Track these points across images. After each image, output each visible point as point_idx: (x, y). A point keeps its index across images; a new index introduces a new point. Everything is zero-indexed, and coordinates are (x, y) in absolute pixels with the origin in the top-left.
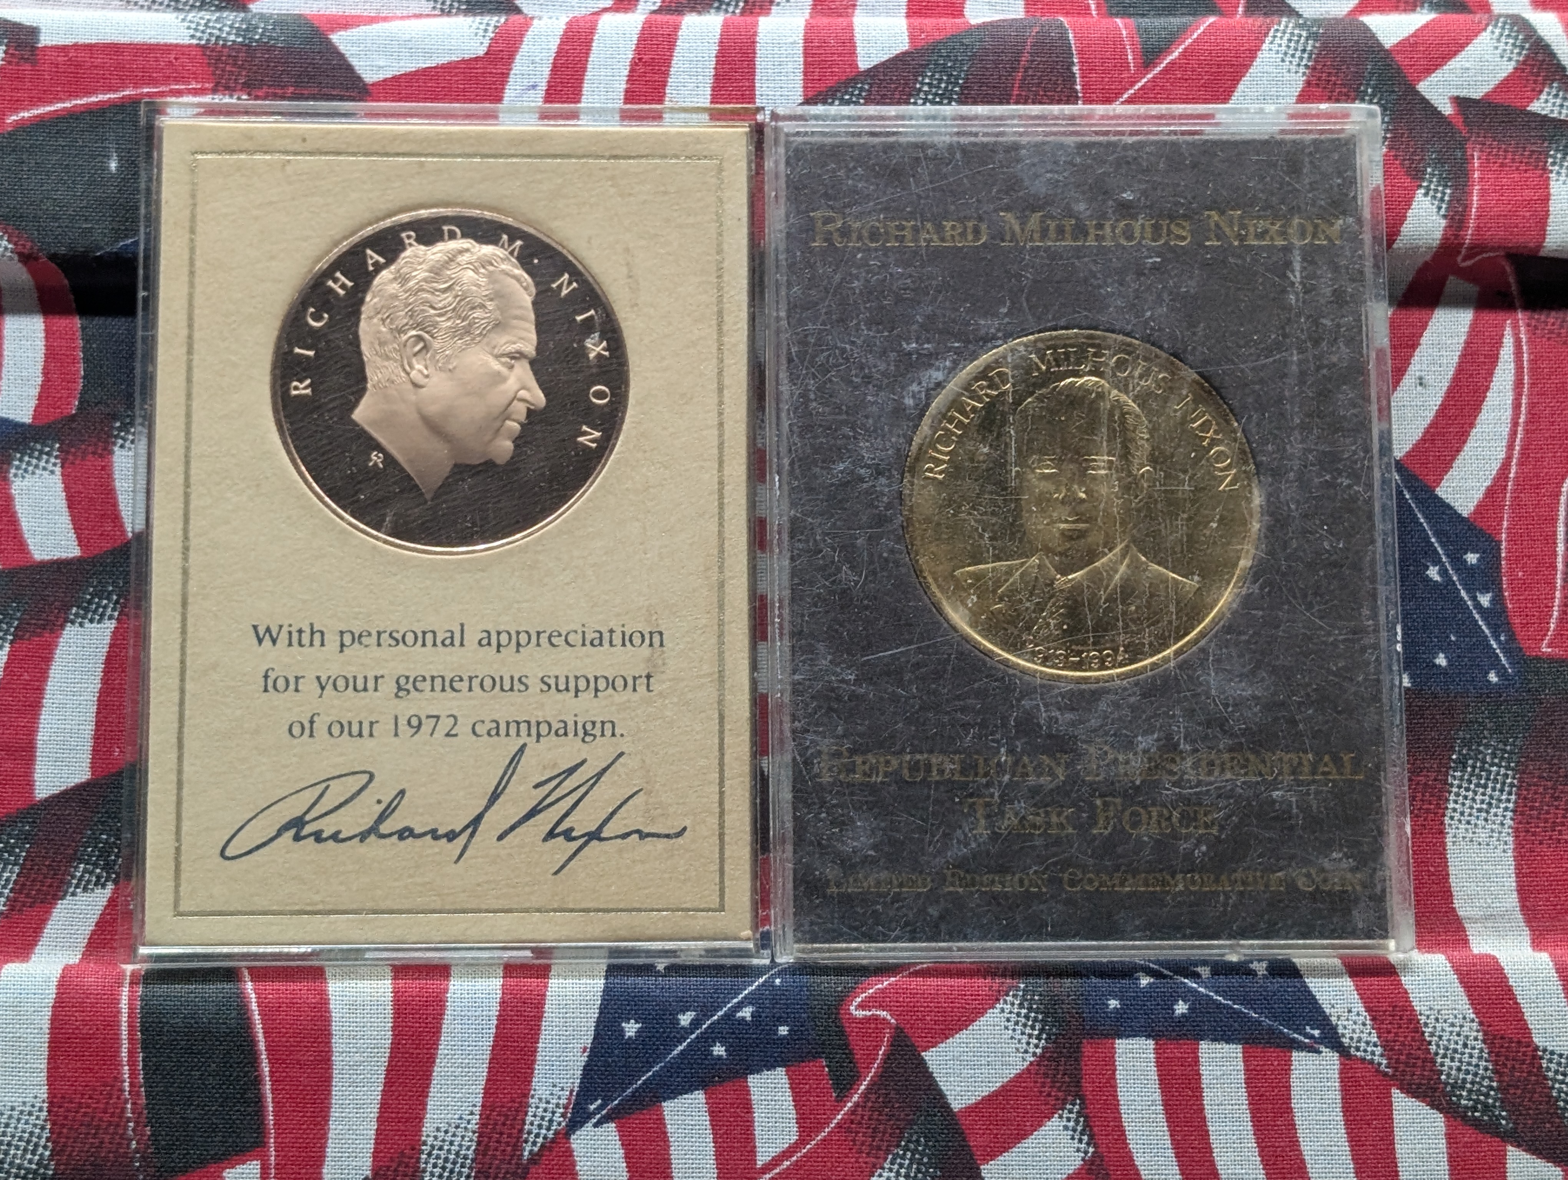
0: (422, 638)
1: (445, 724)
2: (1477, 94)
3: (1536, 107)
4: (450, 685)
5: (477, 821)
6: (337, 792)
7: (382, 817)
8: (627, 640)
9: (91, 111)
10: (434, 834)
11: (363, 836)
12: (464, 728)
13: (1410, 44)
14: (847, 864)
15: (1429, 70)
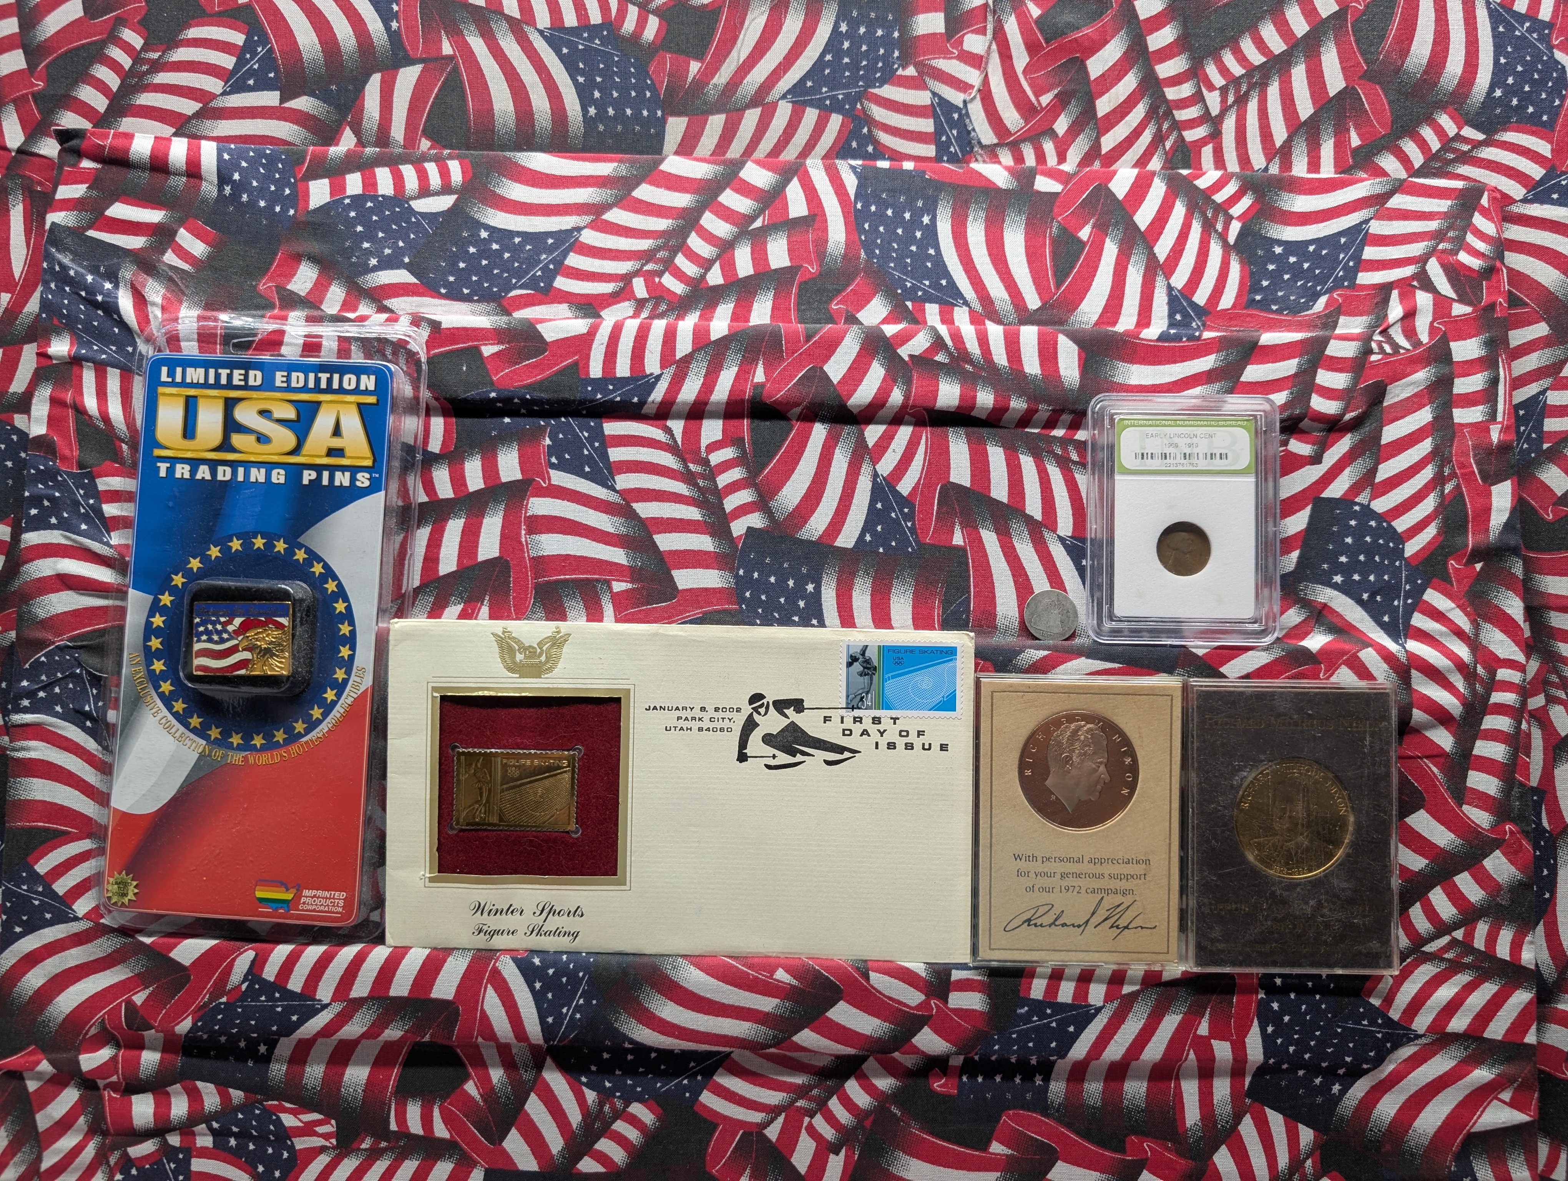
0: (1069, 860)
1: (1077, 889)
2: (917, 354)
3: (936, 358)
4: (1079, 876)
5: (1087, 922)
6: (1042, 911)
7: (1056, 920)
8: (1138, 862)
9: (457, 350)
10: (1073, 926)
11: (1050, 925)
12: (1083, 891)
13: (896, 336)
14: (1213, 941)
15: (901, 345)
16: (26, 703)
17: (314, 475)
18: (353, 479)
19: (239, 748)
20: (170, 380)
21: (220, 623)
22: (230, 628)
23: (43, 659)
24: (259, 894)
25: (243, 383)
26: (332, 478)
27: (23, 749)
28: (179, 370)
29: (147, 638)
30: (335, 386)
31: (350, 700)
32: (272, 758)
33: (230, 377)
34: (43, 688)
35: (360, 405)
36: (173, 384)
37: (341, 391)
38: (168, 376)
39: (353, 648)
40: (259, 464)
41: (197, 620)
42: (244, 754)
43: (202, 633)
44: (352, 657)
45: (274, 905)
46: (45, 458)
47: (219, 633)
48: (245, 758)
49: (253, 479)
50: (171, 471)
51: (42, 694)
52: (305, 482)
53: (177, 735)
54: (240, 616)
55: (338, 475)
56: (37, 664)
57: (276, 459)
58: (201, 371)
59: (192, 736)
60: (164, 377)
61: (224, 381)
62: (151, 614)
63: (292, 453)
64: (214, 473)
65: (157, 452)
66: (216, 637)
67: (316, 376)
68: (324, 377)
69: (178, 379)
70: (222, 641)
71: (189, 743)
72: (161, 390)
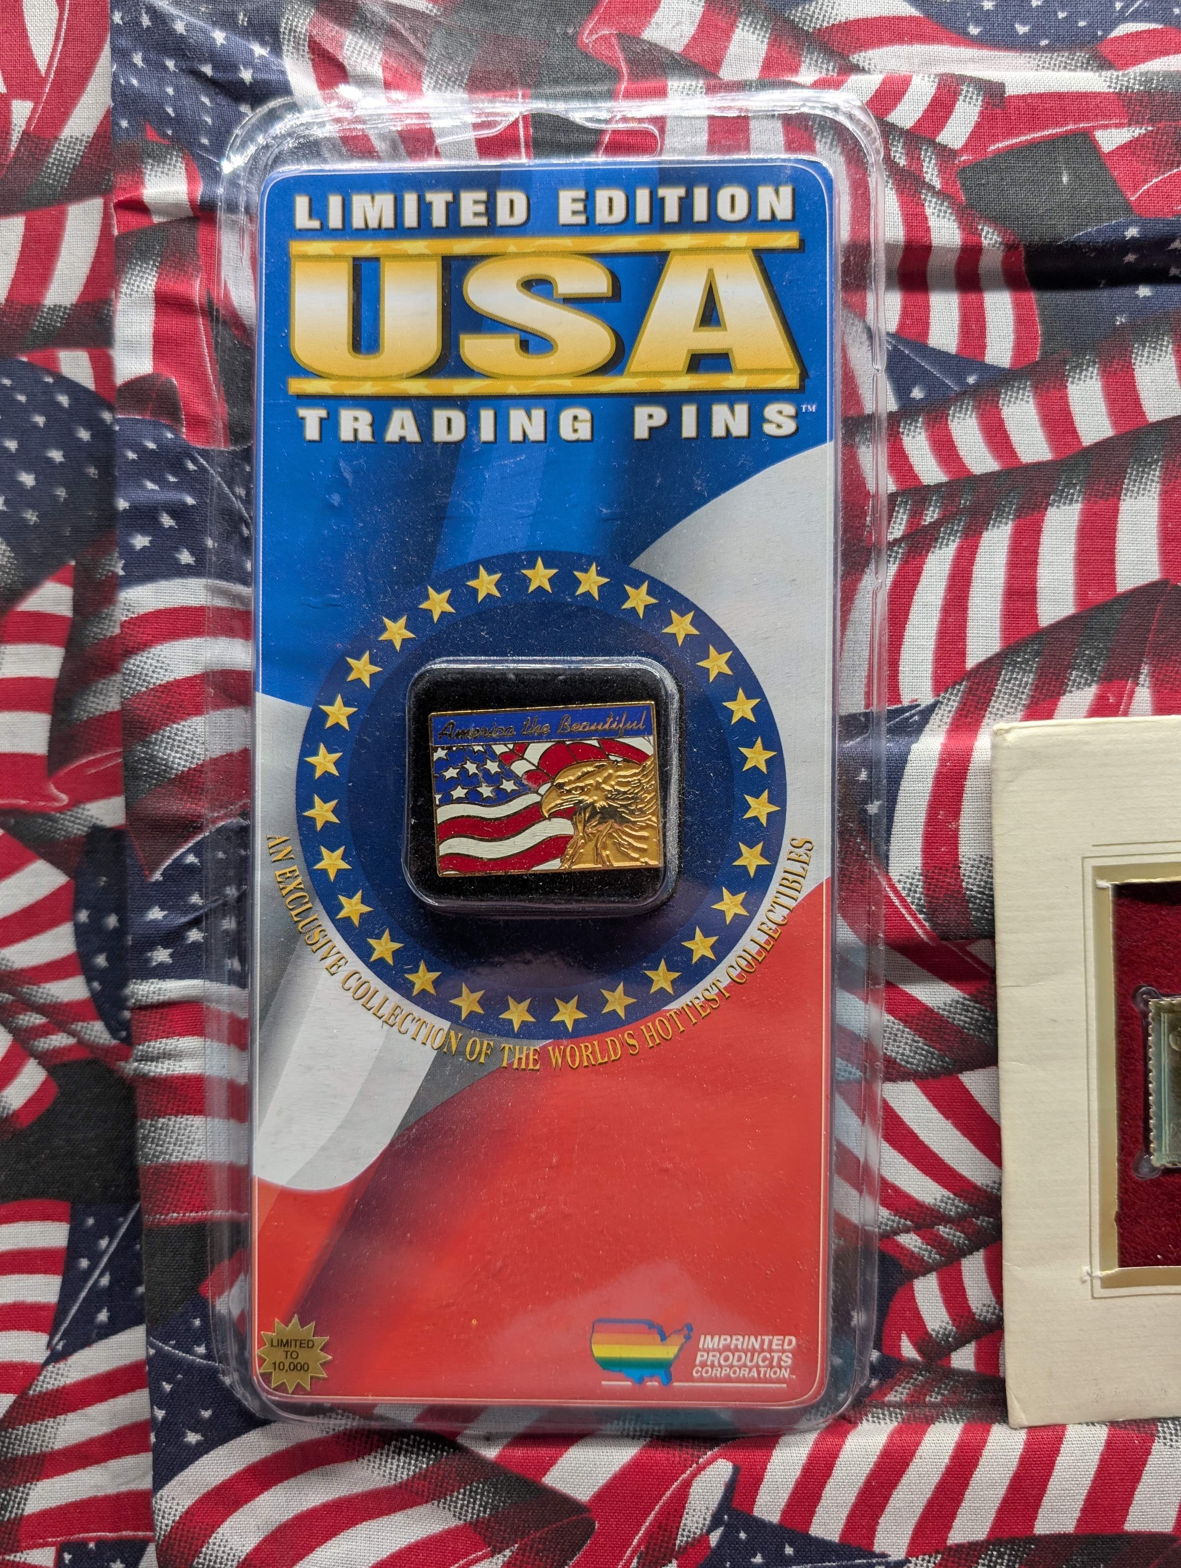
16: (162, 955)
17: (660, 416)
18: (756, 419)
19: (527, 1032)
20: (315, 224)
21: (493, 757)
22: (520, 768)
23: (191, 859)
24: (601, 1351)
25: (483, 221)
26: (704, 420)
27: (166, 1055)
28: (335, 202)
29: (303, 802)
30: (700, 213)
31: (780, 914)
32: (604, 1051)
33: (453, 209)
34: (195, 923)
35: (761, 256)
36: (324, 232)
37: (714, 223)
38: (311, 216)
39: (779, 797)
40: (527, 401)
41: (440, 754)
42: (539, 1044)
43: (453, 783)
44: (778, 820)
45: (637, 1373)
46: (156, 424)
47: (494, 780)
48: (542, 1055)
49: (515, 435)
50: (329, 425)
51: (194, 935)
52: (641, 432)
53: (386, 1011)
54: (539, 738)
55: (720, 413)
56: (179, 871)
57: (567, 385)
58: (386, 201)
59: (418, 1012)
60: (302, 219)
61: (439, 218)
62: (308, 747)
63: (603, 370)
64: (425, 426)
65: (297, 385)
66: (486, 791)
67: (653, 195)
68: (672, 195)
69: (335, 220)
70: (503, 797)
71: (413, 1028)
72: (297, 247)
